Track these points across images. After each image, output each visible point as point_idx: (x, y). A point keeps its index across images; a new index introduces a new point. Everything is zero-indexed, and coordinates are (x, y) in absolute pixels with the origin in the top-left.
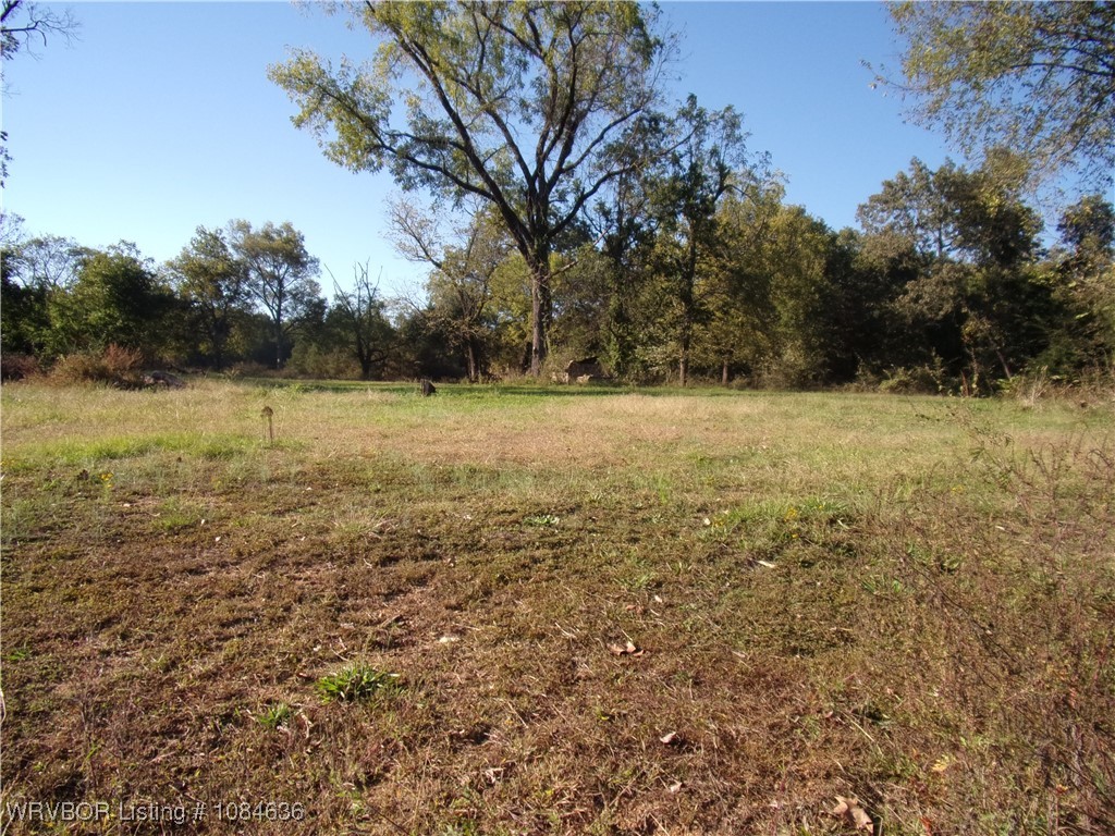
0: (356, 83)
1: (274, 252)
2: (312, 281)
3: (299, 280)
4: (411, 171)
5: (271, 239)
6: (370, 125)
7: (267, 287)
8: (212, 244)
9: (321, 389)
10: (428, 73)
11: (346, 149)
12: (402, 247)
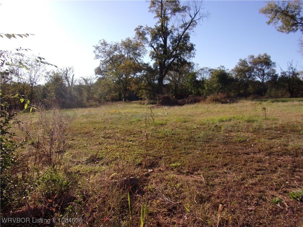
0: (288, 5)
1: (261, 62)
2: (273, 69)
3: (269, 70)
5: (261, 59)
6: (293, 17)
7: (260, 73)
8: (243, 63)
9: (278, 101)
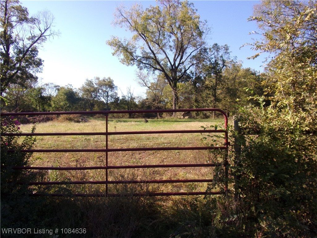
0: (128, 44)
1: (106, 85)
2: (116, 92)
3: (112, 92)
4: (141, 65)
5: (105, 81)
6: (131, 54)
7: (104, 94)
8: (90, 83)
10: (146, 41)
11: (125, 60)
12: (139, 83)
